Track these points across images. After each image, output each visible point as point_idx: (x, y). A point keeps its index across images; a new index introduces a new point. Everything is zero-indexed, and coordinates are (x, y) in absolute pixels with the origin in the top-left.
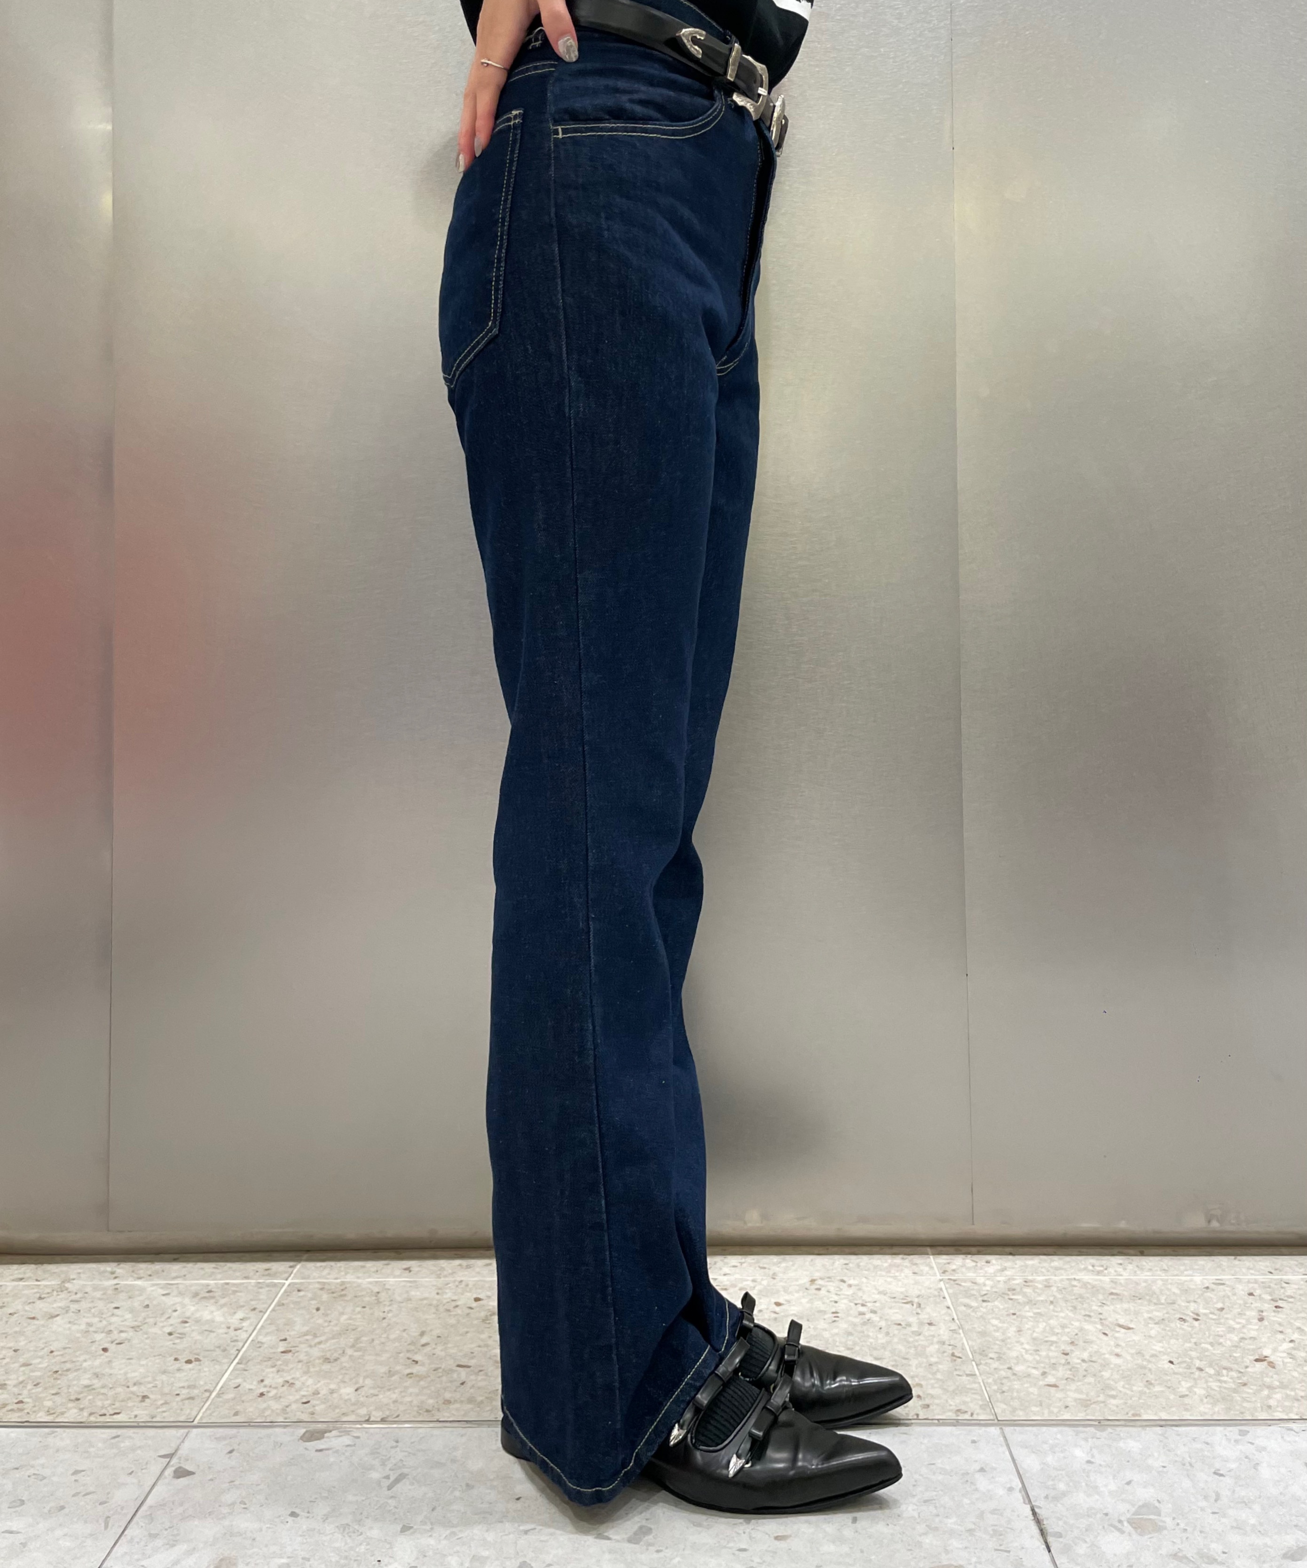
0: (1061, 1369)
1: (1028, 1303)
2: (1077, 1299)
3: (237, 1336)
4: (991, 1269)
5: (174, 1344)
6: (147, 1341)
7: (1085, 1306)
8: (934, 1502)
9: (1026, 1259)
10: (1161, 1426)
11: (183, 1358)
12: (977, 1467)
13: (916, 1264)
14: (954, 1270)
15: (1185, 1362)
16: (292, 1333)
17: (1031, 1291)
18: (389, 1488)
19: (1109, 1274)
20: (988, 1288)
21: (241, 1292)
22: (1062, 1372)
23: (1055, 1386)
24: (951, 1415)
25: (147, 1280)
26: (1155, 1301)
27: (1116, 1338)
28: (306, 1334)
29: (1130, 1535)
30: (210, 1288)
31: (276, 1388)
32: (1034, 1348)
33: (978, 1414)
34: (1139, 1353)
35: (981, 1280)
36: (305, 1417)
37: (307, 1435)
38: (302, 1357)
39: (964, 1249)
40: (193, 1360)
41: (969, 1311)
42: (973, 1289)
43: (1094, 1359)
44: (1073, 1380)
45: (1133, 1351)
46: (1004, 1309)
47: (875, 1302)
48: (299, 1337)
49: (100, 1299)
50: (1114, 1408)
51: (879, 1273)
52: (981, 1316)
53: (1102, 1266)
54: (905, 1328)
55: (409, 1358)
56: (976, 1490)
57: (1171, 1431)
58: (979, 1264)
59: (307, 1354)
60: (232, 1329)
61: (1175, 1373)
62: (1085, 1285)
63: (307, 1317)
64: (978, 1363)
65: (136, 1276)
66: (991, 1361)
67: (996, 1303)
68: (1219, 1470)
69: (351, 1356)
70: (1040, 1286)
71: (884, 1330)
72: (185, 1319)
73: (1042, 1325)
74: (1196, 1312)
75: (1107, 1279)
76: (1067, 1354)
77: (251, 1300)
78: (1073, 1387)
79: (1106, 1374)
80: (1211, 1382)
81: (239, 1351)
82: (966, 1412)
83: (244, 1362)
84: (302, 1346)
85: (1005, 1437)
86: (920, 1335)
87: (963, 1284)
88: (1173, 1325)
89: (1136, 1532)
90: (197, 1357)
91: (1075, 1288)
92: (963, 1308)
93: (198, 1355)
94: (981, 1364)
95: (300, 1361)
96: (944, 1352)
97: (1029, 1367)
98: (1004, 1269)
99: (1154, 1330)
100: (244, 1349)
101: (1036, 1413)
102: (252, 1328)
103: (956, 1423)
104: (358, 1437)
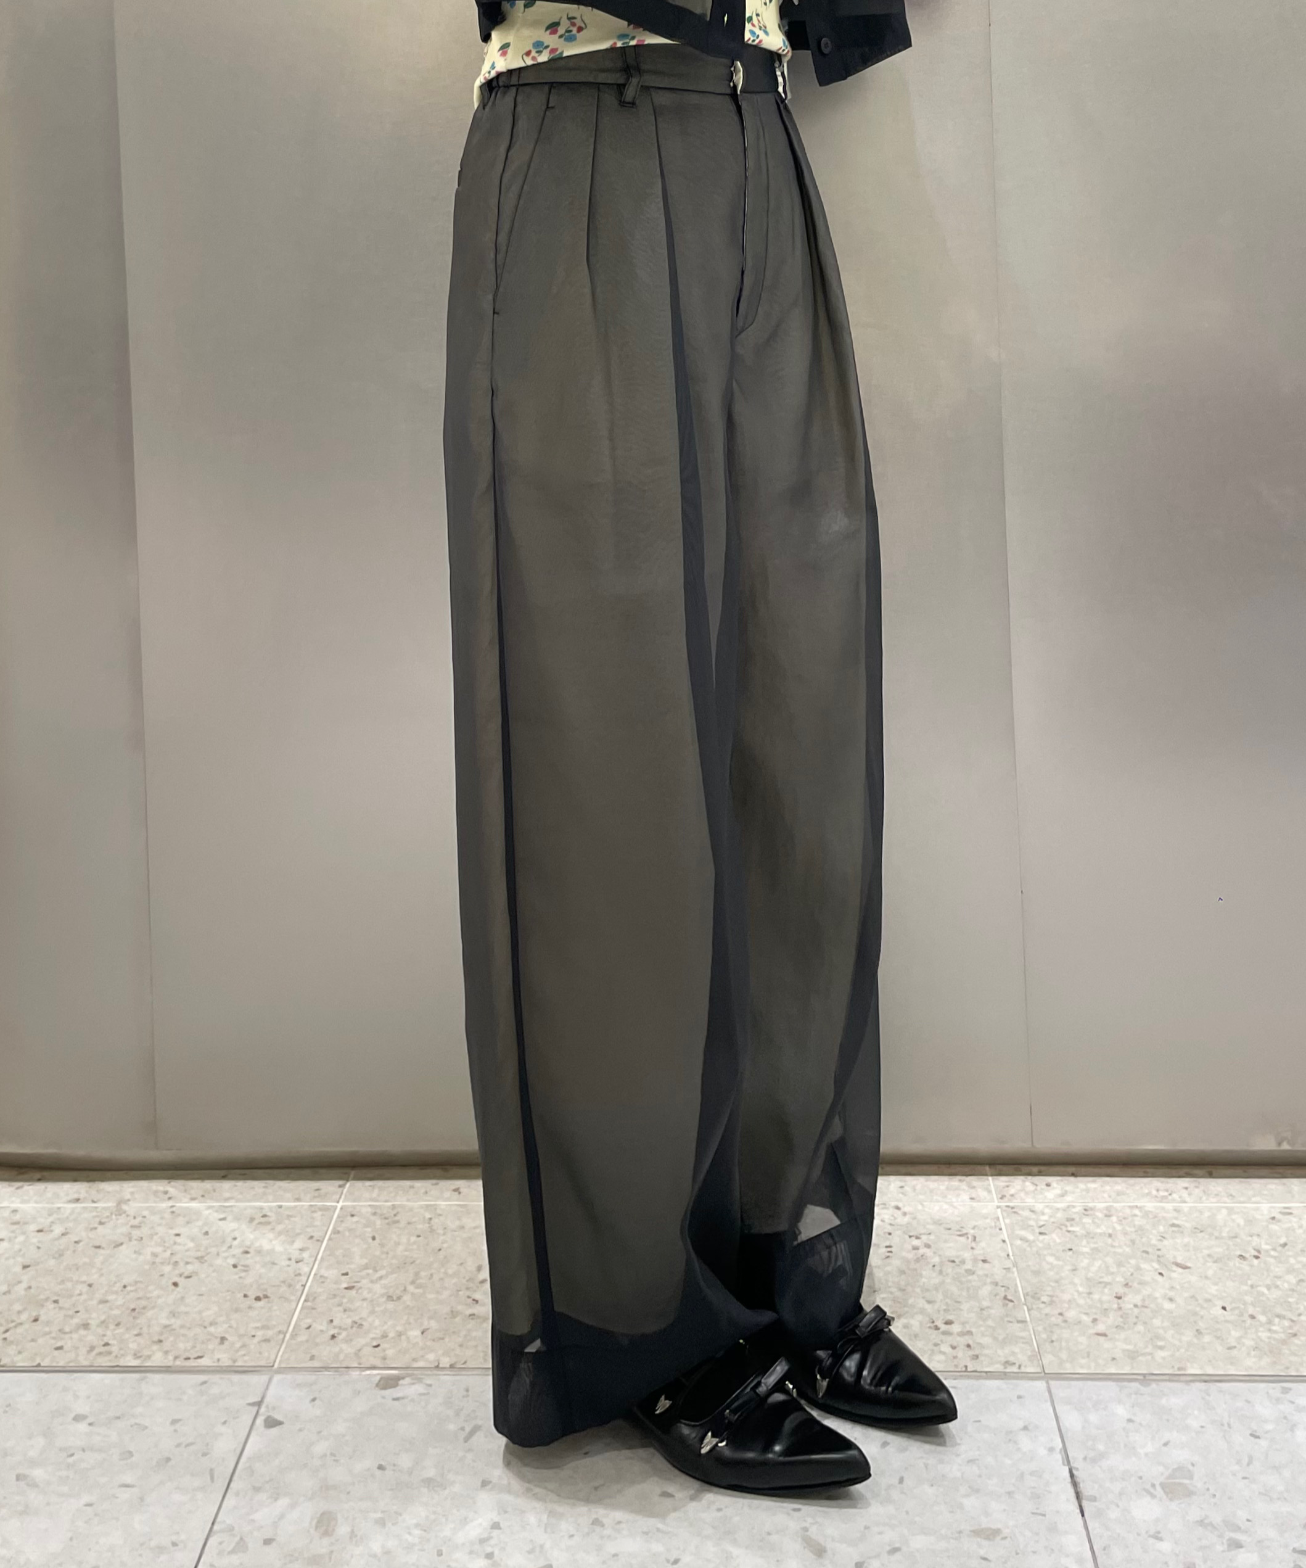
0: (1111, 1315)
1: (1086, 1236)
2: (1136, 1231)
3: (299, 1269)
4: (1050, 1194)
5: (240, 1278)
6: (214, 1274)
7: (1144, 1240)
8: (977, 1462)
9: (1089, 1182)
10: (1205, 1381)
11: (252, 1294)
12: (1021, 1424)
13: (974, 1187)
14: (1012, 1195)
15: (1238, 1308)
16: (352, 1266)
17: (1090, 1221)
18: (466, 1440)
19: (1174, 1201)
20: (1045, 1218)
21: (295, 1217)
22: (1112, 1319)
23: (1104, 1335)
24: (999, 1367)
25: (200, 1202)
26: (1216, 1234)
27: (1170, 1278)
28: (366, 1267)
29: (1161, 1500)
30: (264, 1213)
31: (345, 1329)
32: (1088, 1291)
33: (1025, 1366)
34: (1193, 1297)
35: (1039, 1207)
36: (379, 1363)
37: (382, 1382)
38: (365, 1294)
39: (1025, 1169)
40: (261, 1296)
41: (1025, 1245)
42: (1030, 1219)
43: (1146, 1303)
44: (1123, 1328)
45: (1186, 1295)
46: (1060, 1244)
47: (930, 1234)
48: (359, 1271)
49: (160, 1225)
50: (1161, 1361)
51: (935, 1198)
52: (1037, 1252)
53: (1167, 1191)
54: (959, 1265)
55: (469, 1297)
56: (1019, 1449)
57: (1214, 1387)
58: (1039, 1188)
59: (370, 1290)
60: (293, 1261)
61: (1227, 1321)
62: (1146, 1214)
63: (365, 1246)
64: (1030, 1307)
65: (189, 1196)
66: (1042, 1306)
67: (1054, 1236)
68: (1256, 1431)
69: (412, 1294)
70: (1100, 1215)
71: (937, 1268)
72: (247, 1249)
73: (1098, 1263)
74: (1256, 1248)
75: (1169, 1206)
76: (1119, 1298)
77: (307, 1227)
78: (1123, 1335)
79: (1157, 1322)
80: (1263, 1332)
81: (304, 1286)
82: (1014, 1364)
83: (311, 1299)
84: (364, 1281)
85: (1050, 1392)
86: (974, 1273)
87: (1021, 1212)
88: (1231, 1264)
89: (1167, 1496)
90: (265, 1293)
91: (1136, 1218)
92: (1019, 1242)
93: (266, 1290)
94: (1032, 1309)
95: (364, 1300)
96: (996, 1295)
97: (1081, 1312)
98: (1062, 1195)
99: (1212, 1269)
100: (309, 1284)
101: (1083, 1366)
102: (313, 1259)
103: (1003, 1376)
104: (430, 1385)
